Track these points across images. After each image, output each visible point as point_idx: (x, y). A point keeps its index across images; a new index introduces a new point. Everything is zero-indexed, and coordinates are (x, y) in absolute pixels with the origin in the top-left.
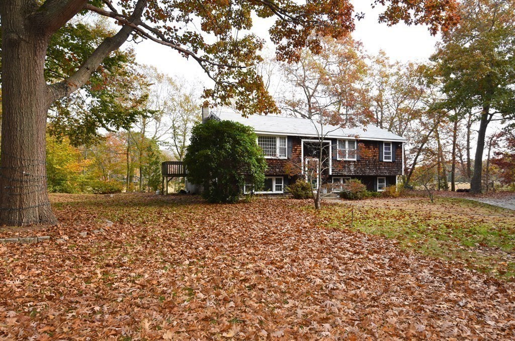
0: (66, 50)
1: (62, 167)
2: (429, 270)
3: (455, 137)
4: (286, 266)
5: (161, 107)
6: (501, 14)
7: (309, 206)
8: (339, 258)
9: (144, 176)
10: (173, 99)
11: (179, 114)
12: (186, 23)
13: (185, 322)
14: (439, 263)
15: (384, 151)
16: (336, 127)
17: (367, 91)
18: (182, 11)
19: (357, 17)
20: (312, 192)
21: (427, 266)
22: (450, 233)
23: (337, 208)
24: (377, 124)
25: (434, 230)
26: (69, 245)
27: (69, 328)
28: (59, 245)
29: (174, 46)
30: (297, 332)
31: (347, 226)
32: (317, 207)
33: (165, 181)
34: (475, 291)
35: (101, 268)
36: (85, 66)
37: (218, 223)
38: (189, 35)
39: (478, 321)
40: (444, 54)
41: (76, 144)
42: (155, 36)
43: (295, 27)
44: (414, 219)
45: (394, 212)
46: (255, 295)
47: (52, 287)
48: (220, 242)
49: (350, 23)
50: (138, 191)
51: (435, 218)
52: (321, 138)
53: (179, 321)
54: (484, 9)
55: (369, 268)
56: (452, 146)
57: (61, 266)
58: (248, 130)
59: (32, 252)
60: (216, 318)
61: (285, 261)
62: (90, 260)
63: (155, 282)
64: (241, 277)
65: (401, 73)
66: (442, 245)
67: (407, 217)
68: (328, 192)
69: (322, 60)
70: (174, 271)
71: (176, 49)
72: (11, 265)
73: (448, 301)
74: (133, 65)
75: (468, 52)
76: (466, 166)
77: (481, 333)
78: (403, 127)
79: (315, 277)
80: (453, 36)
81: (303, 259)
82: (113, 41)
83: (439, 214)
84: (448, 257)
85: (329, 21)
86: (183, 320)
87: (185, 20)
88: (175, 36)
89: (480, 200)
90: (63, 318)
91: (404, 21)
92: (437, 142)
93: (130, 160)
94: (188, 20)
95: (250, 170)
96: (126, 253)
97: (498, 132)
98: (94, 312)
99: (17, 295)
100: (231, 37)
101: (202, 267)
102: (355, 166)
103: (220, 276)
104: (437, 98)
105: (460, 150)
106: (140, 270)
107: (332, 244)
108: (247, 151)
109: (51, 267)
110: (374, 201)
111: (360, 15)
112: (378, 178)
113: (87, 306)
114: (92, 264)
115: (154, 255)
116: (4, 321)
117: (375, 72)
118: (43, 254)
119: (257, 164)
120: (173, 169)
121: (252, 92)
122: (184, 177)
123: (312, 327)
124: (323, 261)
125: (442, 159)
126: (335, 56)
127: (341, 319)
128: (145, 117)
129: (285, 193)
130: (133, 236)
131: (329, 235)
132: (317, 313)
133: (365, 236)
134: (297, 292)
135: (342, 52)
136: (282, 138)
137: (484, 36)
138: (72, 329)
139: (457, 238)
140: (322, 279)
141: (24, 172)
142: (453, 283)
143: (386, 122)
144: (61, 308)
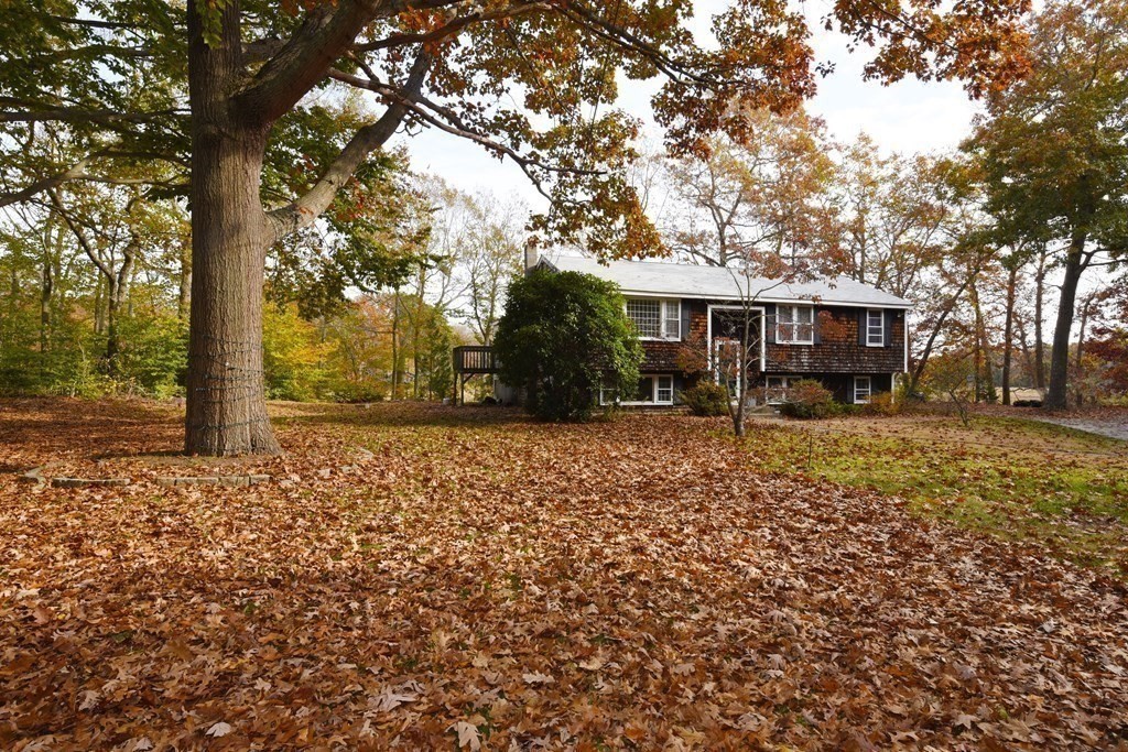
0: (293, 152)
1: (285, 355)
2: (973, 559)
3: (1011, 299)
4: (689, 542)
5: (452, 249)
6: (1113, 53)
7: (723, 429)
8: (789, 529)
9: (422, 371)
10: (472, 235)
11: (483, 261)
12: (498, 96)
13: (510, 637)
14: (992, 544)
15: (868, 326)
16: (776, 281)
17: (834, 212)
18: (490, 75)
19: (819, 71)
20: (729, 404)
21: (968, 550)
22: (1008, 486)
23: (777, 434)
24: (854, 275)
25: (976, 479)
26: (300, 490)
27: (309, 638)
28: (285, 491)
29: (478, 137)
30: (720, 666)
31: (799, 468)
32: (738, 432)
33: (459, 381)
34: (1073, 604)
35: (358, 533)
36: (327, 178)
37: (557, 458)
38: (504, 118)
39: (1086, 664)
40: (990, 137)
41: (307, 315)
42: (445, 122)
43: (700, 94)
44: (932, 458)
45: (891, 444)
46: (635, 594)
47: (278, 564)
48: (562, 492)
49: (806, 83)
50: (411, 397)
51: (976, 456)
52: (747, 303)
53: (499, 635)
54: (1075, 45)
55: (851, 550)
56: (1005, 316)
57: (290, 527)
58: (608, 289)
59: (241, 502)
60: (565, 634)
61: (686, 531)
62: (337, 519)
63: (451, 562)
64: (605, 558)
65: (902, 176)
66: (995, 509)
67: (917, 454)
68: (759, 403)
69: (747, 157)
70: (485, 544)
71: (481, 142)
72: (209, 523)
73: (1019, 620)
74: (405, 175)
75: (1039, 131)
76: (1034, 355)
77: (1096, 689)
78: (905, 281)
79: (745, 564)
80: (1010, 102)
81: (720, 529)
82: (373, 134)
83: (981, 449)
84: (1009, 534)
85: (765, 80)
86: (506, 634)
87: (495, 91)
88: (479, 120)
89: (1064, 423)
90: (299, 619)
91: (914, 74)
92: (973, 308)
93: (398, 344)
94: (502, 90)
95: (612, 361)
96: (398, 508)
97: (1102, 288)
98: (350, 612)
99: (221, 575)
100: (579, 118)
101: (534, 537)
102: (811, 354)
103: (568, 554)
104: (973, 223)
105: (1020, 325)
106: (425, 540)
107: (773, 501)
108: (608, 328)
109: (273, 529)
110: (847, 422)
111: (827, 67)
112: (855, 378)
113: (338, 601)
114: (341, 526)
115: (447, 513)
116: (202, 620)
117: (850, 176)
118: (259, 505)
119: (624, 350)
120: (471, 359)
121: (617, 218)
122: (491, 373)
123: (749, 659)
124: (758, 534)
125: (985, 342)
126: (771, 148)
127: (803, 646)
128: (424, 267)
129: (677, 405)
130: (408, 478)
131: (766, 484)
132: (755, 633)
133: (837, 488)
134: (714, 591)
135: (786, 140)
136: (672, 302)
137: (1074, 98)
138: (314, 640)
139: (1024, 496)
140: (760, 568)
141: (227, 364)
142: (1026, 586)
143: (871, 271)
144: (295, 601)
